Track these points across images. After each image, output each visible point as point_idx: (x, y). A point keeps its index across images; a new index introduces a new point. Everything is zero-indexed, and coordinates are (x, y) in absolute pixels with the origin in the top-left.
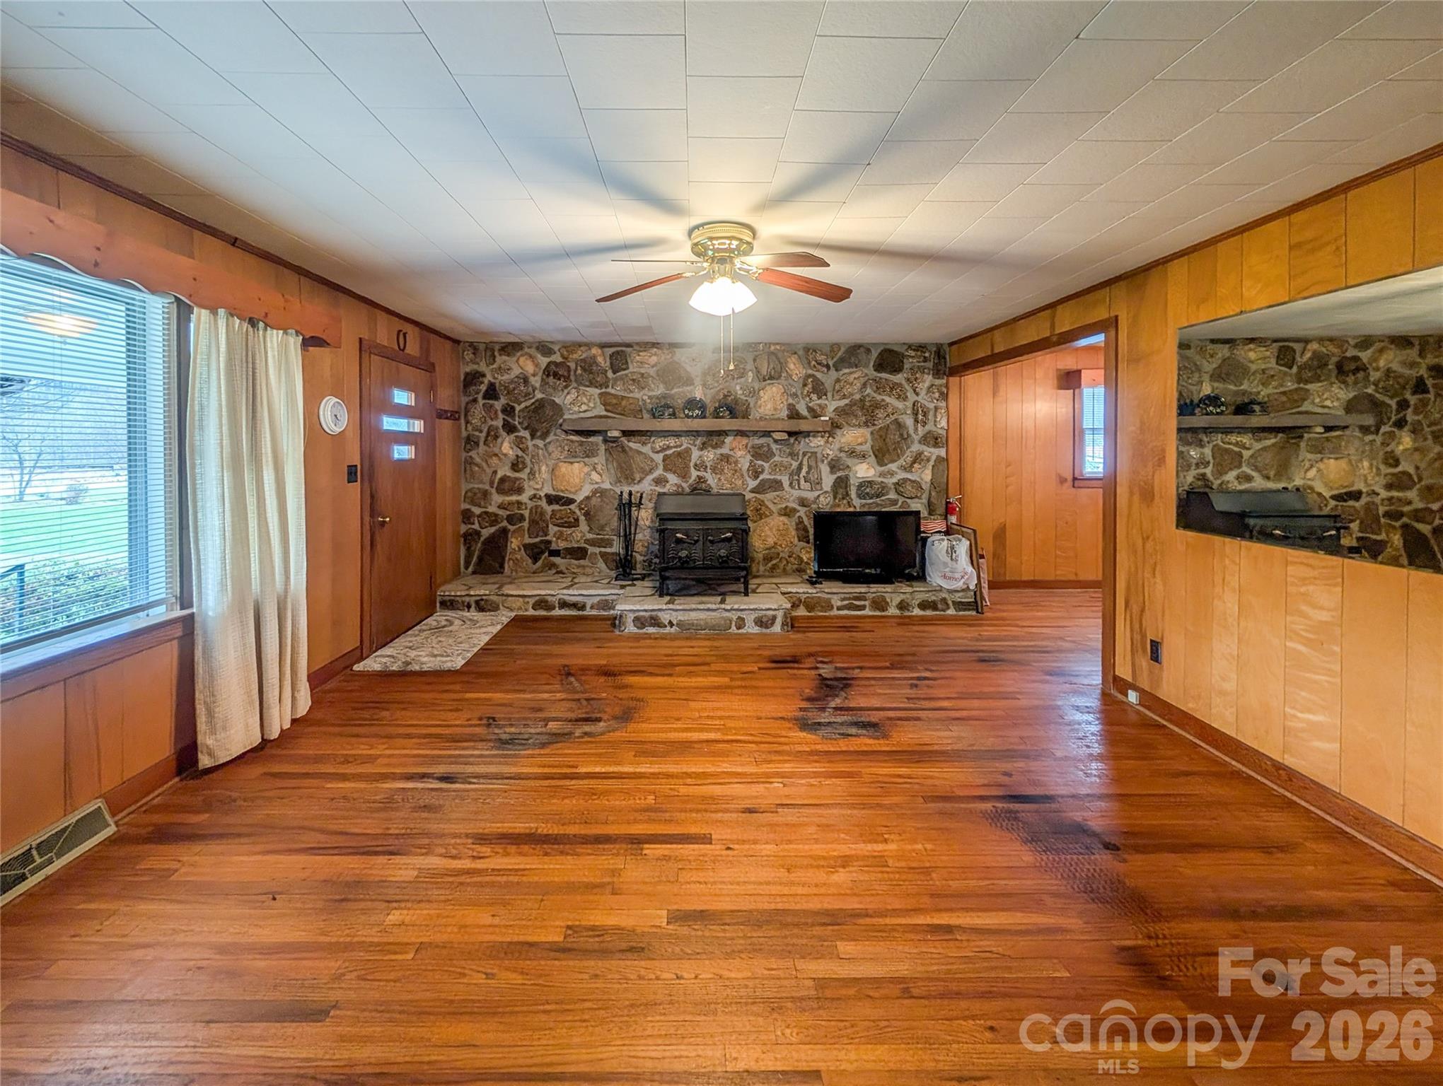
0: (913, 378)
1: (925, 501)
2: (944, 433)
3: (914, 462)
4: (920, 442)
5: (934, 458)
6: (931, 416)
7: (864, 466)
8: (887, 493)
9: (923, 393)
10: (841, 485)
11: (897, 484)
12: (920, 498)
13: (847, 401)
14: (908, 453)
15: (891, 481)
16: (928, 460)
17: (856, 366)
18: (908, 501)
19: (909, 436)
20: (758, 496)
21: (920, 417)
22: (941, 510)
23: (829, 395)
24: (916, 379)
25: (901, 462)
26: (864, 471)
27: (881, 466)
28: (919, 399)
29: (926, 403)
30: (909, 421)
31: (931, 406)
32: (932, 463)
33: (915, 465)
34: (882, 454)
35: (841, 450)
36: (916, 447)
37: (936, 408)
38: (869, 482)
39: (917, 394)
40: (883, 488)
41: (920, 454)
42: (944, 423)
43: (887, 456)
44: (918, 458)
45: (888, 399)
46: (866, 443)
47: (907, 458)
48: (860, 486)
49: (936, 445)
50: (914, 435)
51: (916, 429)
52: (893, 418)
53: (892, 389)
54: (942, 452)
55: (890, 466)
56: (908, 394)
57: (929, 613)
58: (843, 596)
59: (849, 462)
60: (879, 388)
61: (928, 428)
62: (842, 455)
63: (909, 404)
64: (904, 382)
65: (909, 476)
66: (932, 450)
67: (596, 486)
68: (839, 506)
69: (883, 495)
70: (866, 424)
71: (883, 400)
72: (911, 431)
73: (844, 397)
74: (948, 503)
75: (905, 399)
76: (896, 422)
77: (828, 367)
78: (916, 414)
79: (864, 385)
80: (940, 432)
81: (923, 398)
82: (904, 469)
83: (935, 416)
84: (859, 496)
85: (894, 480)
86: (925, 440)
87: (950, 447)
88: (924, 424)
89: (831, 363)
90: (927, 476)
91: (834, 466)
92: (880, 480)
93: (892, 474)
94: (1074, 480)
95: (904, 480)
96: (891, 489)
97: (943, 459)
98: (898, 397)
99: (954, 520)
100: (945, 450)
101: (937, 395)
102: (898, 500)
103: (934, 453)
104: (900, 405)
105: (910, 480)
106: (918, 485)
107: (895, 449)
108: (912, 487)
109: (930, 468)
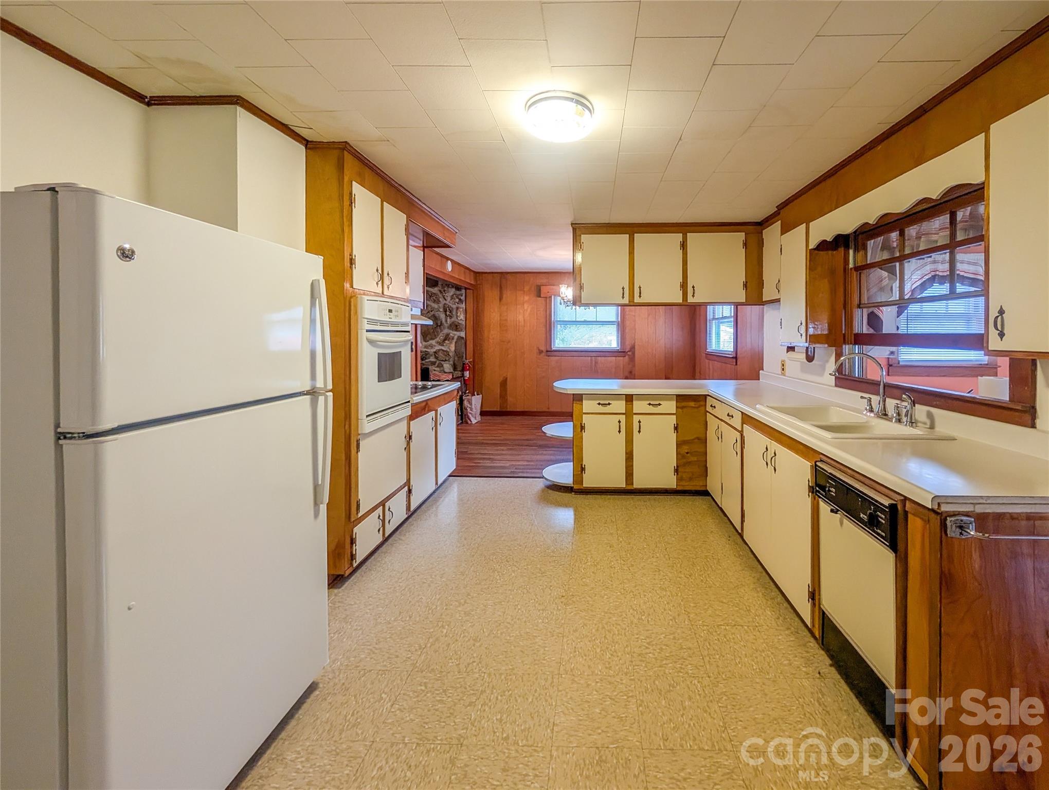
0: (442, 290)
1: (452, 363)
2: (464, 323)
3: (445, 340)
4: (448, 328)
5: (456, 337)
6: (454, 313)
8: (429, 358)
9: (449, 299)
11: (436, 353)
12: (448, 361)
14: (442, 334)
15: (431, 351)
16: (453, 339)
18: (442, 362)
19: (441, 324)
21: (448, 313)
22: (460, 368)
24: (444, 291)
25: (438, 339)
27: (426, 342)
28: (447, 302)
29: (452, 306)
30: (442, 316)
31: (454, 306)
32: (455, 340)
33: (446, 342)
34: (426, 335)
36: (446, 331)
37: (457, 308)
39: (446, 300)
40: (426, 354)
41: (448, 335)
42: (462, 317)
43: (429, 336)
44: (447, 337)
45: (429, 303)
47: (441, 337)
49: (457, 330)
50: (445, 324)
51: (446, 321)
52: (432, 313)
53: (431, 297)
54: (463, 334)
55: (431, 342)
56: (441, 299)
61: (453, 319)
63: (441, 305)
65: (443, 348)
66: (455, 333)
69: (426, 359)
72: (444, 321)
74: (464, 364)
75: (438, 302)
76: (434, 316)
78: (445, 311)
80: (460, 322)
81: (449, 301)
82: (441, 344)
83: (457, 313)
85: (434, 350)
86: (451, 327)
87: (467, 329)
88: (451, 317)
90: (453, 348)
92: (424, 350)
93: (432, 346)
94: (547, 351)
95: (439, 350)
96: (432, 355)
97: (463, 338)
98: (434, 301)
99: (467, 374)
100: (464, 333)
101: (457, 300)
102: (436, 362)
103: (458, 333)
104: (436, 306)
105: (443, 350)
106: (446, 353)
107: (433, 332)
108: (444, 354)
109: (454, 343)
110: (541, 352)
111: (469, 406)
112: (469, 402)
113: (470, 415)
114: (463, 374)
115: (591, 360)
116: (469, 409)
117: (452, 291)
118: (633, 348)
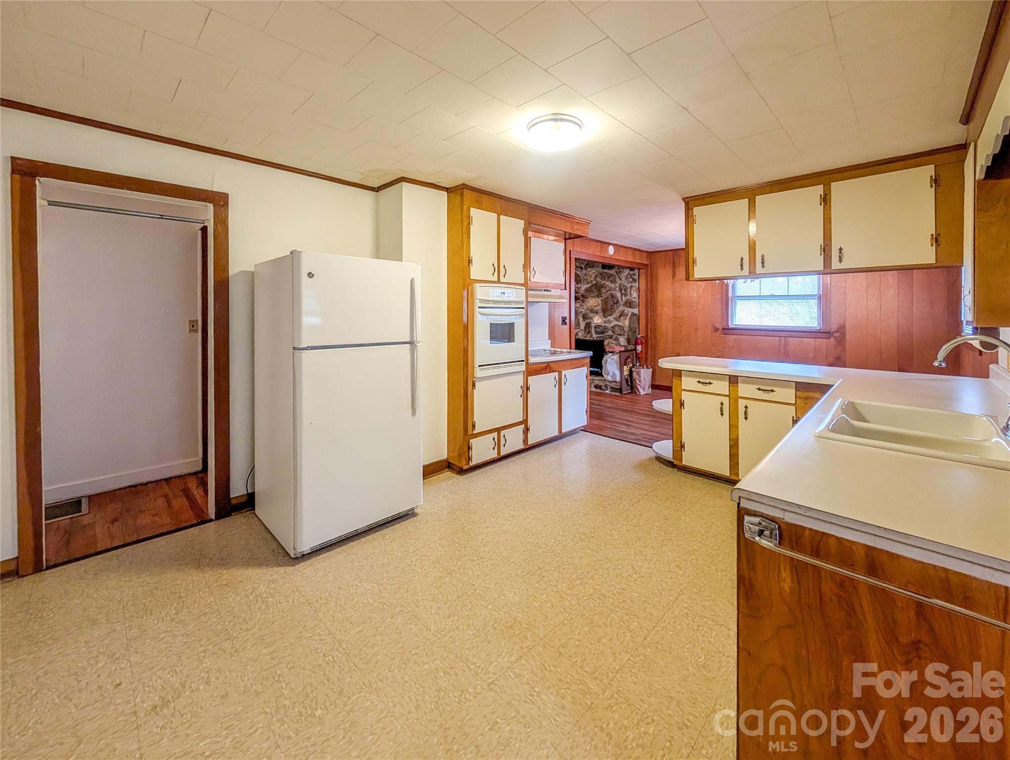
0: (618, 271)
1: (626, 337)
2: (637, 300)
3: (620, 315)
4: (624, 305)
5: (630, 314)
6: (628, 291)
7: (597, 317)
8: (607, 332)
9: (624, 279)
10: (588, 326)
11: (613, 327)
12: (624, 335)
13: (589, 285)
14: (617, 311)
15: (609, 325)
16: (627, 315)
17: (593, 267)
18: (619, 337)
19: (618, 302)
21: (623, 292)
22: (633, 343)
23: (582, 282)
24: (620, 272)
25: (614, 316)
26: (597, 320)
27: (605, 318)
28: (622, 282)
29: (626, 285)
30: (619, 295)
31: (629, 286)
32: (629, 317)
33: (622, 318)
34: (606, 311)
35: (587, 309)
36: (621, 308)
37: (631, 287)
38: (599, 326)
39: (621, 280)
40: (605, 329)
41: (623, 311)
42: (635, 295)
44: (622, 314)
45: (607, 283)
46: (599, 305)
47: (617, 314)
48: (595, 327)
49: (630, 307)
50: (620, 302)
51: (622, 299)
52: (610, 292)
53: (609, 277)
54: (636, 311)
55: (609, 318)
56: (617, 280)
59: (591, 315)
60: (603, 278)
61: (627, 297)
62: (589, 312)
63: (617, 285)
64: (615, 273)
65: (619, 323)
66: (629, 309)
68: (586, 337)
69: (605, 332)
70: (598, 296)
71: (605, 284)
72: (620, 300)
73: (588, 283)
74: (636, 338)
76: (611, 294)
77: (581, 268)
78: (621, 290)
79: (596, 276)
80: (634, 300)
81: (624, 282)
82: (616, 319)
83: (631, 292)
84: (596, 332)
85: (612, 325)
86: (625, 304)
87: (640, 307)
88: (626, 295)
89: (583, 266)
90: (627, 323)
91: (585, 317)
92: (604, 325)
93: (610, 322)
94: (723, 329)
95: (616, 325)
96: (610, 330)
97: (636, 314)
98: (612, 282)
99: (639, 348)
100: (637, 309)
101: (631, 280)
102: (613, 336)
103: (631, 310)
104: (613, 285)
105: (619, 326)
106: (622, 328)
107: (611, 309)
108: (620, 329)
109: (628, 319)
110: (716, 330)
111: (638, 377)
112: (638, 375)
113: (639, 387)
114: (636, 348)
115: (780, 341)
116: (637, 381)
117: (627, 272)
118: (842, 329)
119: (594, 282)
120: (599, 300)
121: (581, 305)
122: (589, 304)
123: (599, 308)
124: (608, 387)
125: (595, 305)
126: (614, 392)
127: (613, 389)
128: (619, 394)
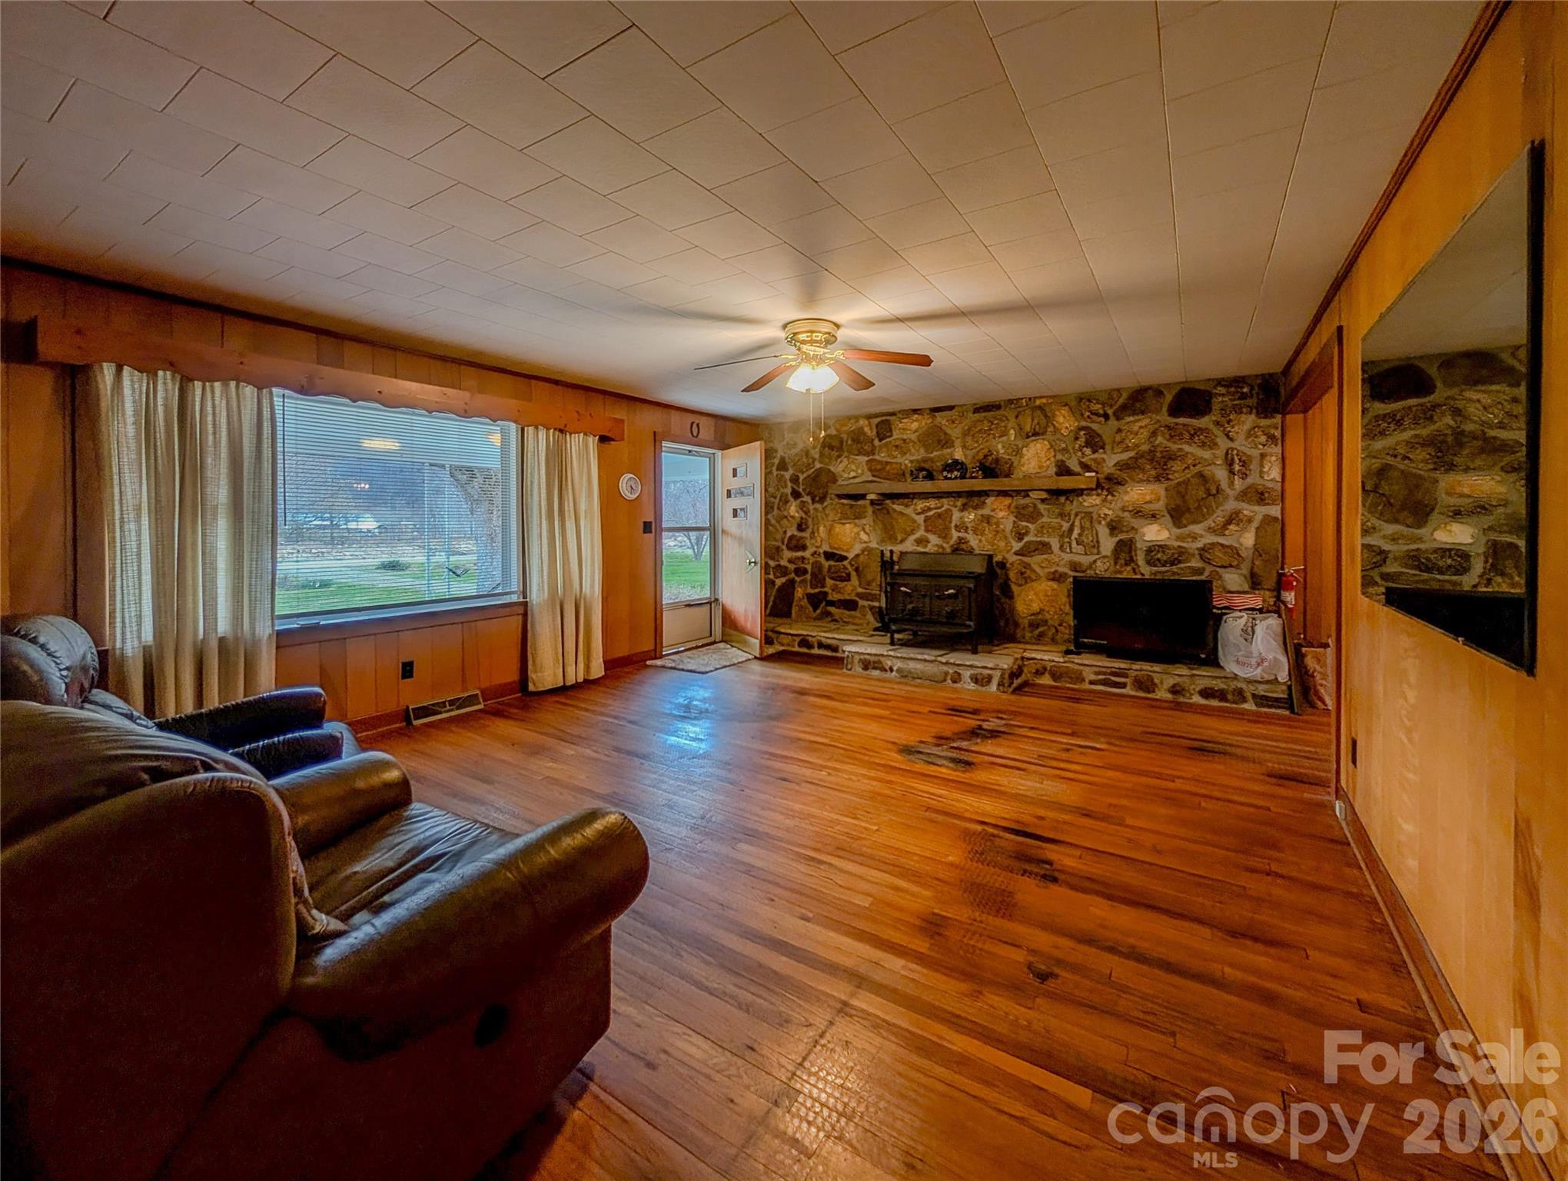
0: (1224, 421)
1: (1245, 571)
2: (1278, 487)
3: (1229, 522)
4: (1236, 499)
5: (1259, 517)
6: (1254, 466)
7: (1155, 527)
8: (1187, 561)
9: (1241, 438)
10: (1125, 549)
11: (1203, 549)
12: (1237, 567)
13: (1132, 454)
14: (1219, 512)
15: (1194, 546)
16: (1250, 521)
17: (1143, 413)
18: (1219, 570)
19: (1220, 491)
20: (1025, 559)
21: (1237, 468)
22: (1271, 582)
23: (1108, 447)
24: (1229, 422)
25: (1210, 522)
26: (1154, 533)
27: (1179, 528)
28: (1235, 445)
29: (1246, 450)
30: (1221, 474)
31: (1255, 453)
32: (1255, 524)
33: (1231, 527)
34: (1178, 514)
35: (1123, 509)
36: (1231, 505)
37: (1263, 456)
38: (1160, 546)
39: (1231, 440)
40: (1181, 554)
41: (1237, 513)
42: (1275, 473)
43: (1187, 515)
44: (1233, 518)
45: (1187, 448)
46: (1159, 500)
47: (1218, 517)
48: (1149, 550)
49: (1259, 502)
50: (1228, 491)
51: (1231, 484)
52: (1194, 470)
53: (1192, 436)
54: (1275, 511)
55: (1191, 528)
56: (1218, 440)
57: (1215, 703)
58: (1097, 669)
59: (1135, 523)
60: (1174, 436)
61: (1249, 480)
62: (1126, 514)
63: (1220, 452)
64: (1211, 426)
65: (1221, 540)
66: (1256, 508)
67: (864, 545)
68: (1120, 572)
69: (1180, 562)
70: (1157, 479)
71: (1180, 450)
72: (1224, 485)
73: (1127, 449)
74: (1280, 576)
75: (1213, 445)
76: (1201, 475)
77: (1106, 416)
78: (1230, 464)
79: (1154, 434)
80: (1270, 485)
81: (1241, 444)
82: (1214, 531)
83: (1262, 466)
84: (1149, 563)
85: (1200, 545)
86: (1244, 496)
87: (1287, 502)
88: (1244, 476)
89: (1110, 412)
90: (1248, 539)
91: (1114, 528)
92: (1177, 544)
93: (1194, 537)
95: (1213, 544)
96: (1193, 555)
97: (1276, 519)
98: (1203, 445)
99: (1290, 597)
100: (1279, 508)
101: (1263, 439)
102: (1204, 569)
103: (1260, 511)
104: (1206, 454)
105: (1222, 545)
106: (1234, 552)
107: (1199, 508)
108: (1225, 553)
109: (1253, 530)
111: (1318, 668)
112: (1319, 661)
113: (1322, 691)
114: (1278, 598)
116: (1318, 677)
117: (1250, 421)
119: (1145, 448)
120: (1159, 489)
121: (1105, 500)
122: (1126, 498)
123: (1160, 506)
124: (1248, 695)
125: (1148, 498)
126: (1270, 707)
127: (1262, 700)
128: (1287, 713)
